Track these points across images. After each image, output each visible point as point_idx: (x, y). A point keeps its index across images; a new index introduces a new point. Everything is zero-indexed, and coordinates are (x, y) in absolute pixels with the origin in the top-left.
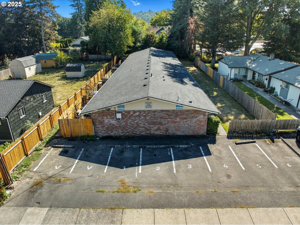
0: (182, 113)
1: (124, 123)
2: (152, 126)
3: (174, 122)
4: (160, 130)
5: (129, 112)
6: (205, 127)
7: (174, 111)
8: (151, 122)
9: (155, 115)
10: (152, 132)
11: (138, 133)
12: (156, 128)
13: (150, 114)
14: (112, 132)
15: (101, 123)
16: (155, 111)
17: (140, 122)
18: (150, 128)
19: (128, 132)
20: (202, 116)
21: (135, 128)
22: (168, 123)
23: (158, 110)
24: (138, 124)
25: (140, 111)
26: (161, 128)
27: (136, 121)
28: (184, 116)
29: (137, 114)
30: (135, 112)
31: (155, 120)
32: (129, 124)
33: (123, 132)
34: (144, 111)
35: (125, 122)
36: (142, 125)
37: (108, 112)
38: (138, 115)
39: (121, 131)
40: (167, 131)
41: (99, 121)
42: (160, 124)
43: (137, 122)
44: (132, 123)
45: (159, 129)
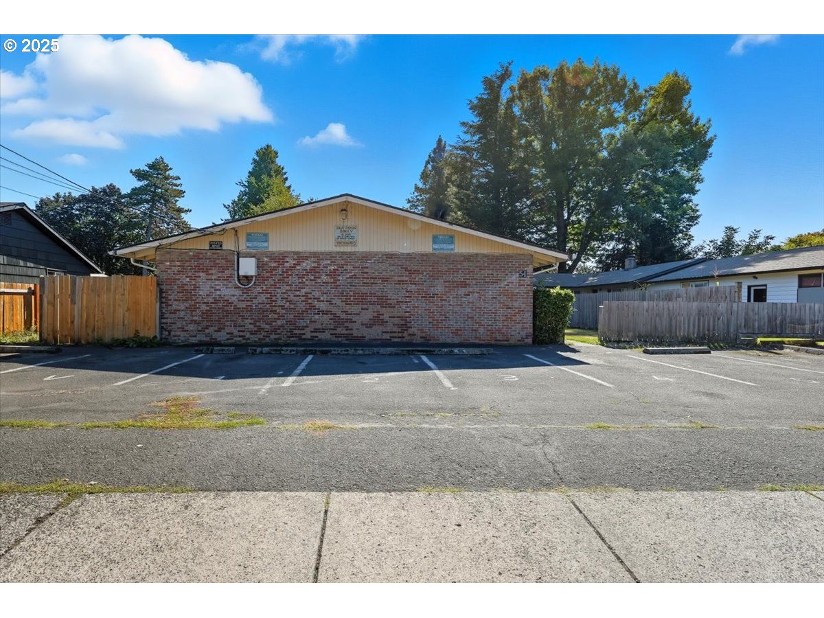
0: (451, 266)
1: (263, 298)
2: (355, 309)
3: (429, 297)
4: (383, 322)
5: (280, 258)
6: (528, 316)
7: (425, 258)
8: (352, 293)
9: (365, 270)
10: (355, 333)
11: (308, 335)
12: (367, 316)
13: (349, 267)
14: (218, 331)
15: (188, 293)
16: (366, 257)
17: (317, 294)
18: (350, 317)
19: (275, 331)
20: (514, 277)
21: (300, 316)
22: (408, 299)
23: (376, 254)
24: (310, 301)
25: (317, 256)
26: (386, 317)
27: (303, 291)
28: (459, 277)
29: (307, 265)
30: (300, 257)
31: (364, 289)
32: (279, 302)
33: (260, 329)
34: (331, 256)
35: (266, 291)
36: (323, 306)
37: (215, 256)
38: (313, 271)
39: (252, 326)
40: (405, 327)
41: (182, 289)
42: (383, 301)
43: (306, 295)
44: (292, 297)
45: (377, 320)
